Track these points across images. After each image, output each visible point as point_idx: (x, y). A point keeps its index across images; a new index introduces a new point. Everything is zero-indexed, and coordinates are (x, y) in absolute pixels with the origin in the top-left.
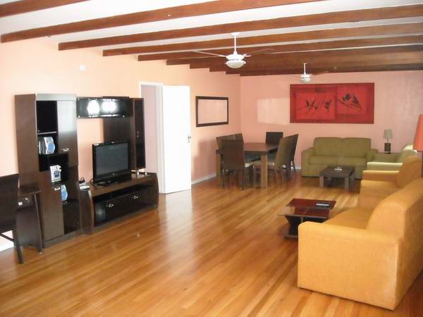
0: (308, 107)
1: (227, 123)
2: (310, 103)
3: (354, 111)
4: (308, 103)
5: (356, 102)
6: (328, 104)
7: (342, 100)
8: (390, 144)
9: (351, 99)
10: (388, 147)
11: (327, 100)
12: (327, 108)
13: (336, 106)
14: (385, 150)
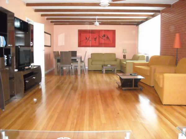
0: (86, 40)
1: (50, 46)
2: (88, 38)
3: (107, 42)
4: (86, 38)
5: (108, 38)
6: (95, 38)
7: (102, 37)
8: (125, 55)
9: (105, 37)
10: (124, 56)
11: (95, 37)
12: (95, 40)
13: (99, 40)
14: (124, 58)
